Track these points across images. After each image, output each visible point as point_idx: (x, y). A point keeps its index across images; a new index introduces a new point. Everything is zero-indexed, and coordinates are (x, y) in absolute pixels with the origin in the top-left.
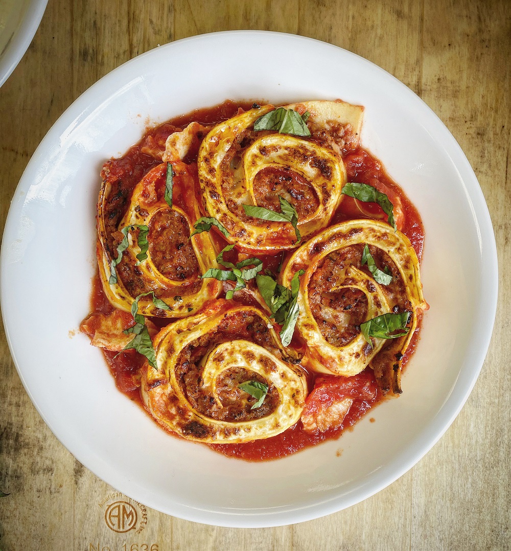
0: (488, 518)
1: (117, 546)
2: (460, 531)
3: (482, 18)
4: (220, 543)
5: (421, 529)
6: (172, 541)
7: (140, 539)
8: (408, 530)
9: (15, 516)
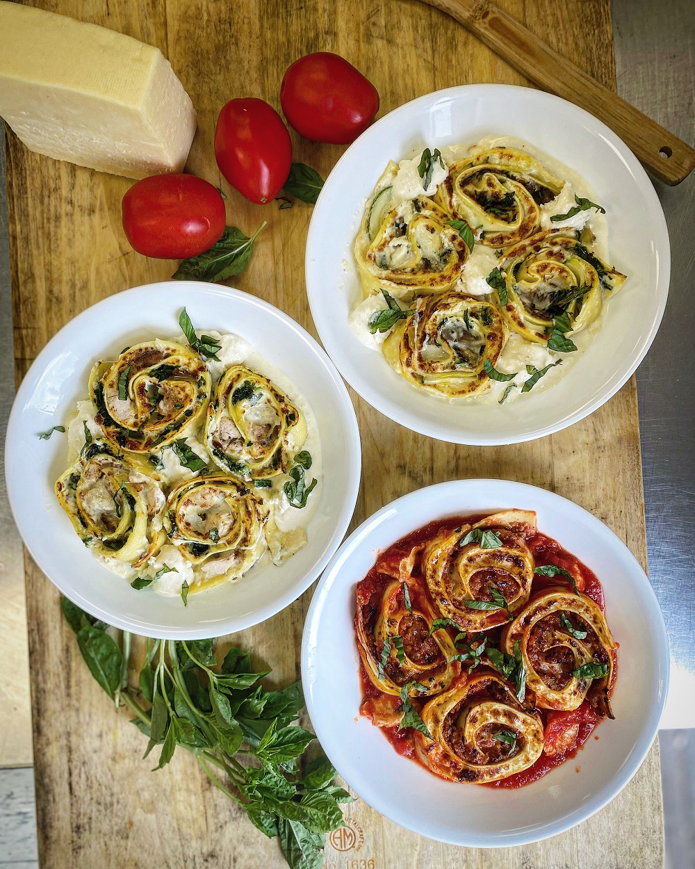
0: (639, 824)
1: (340, 862)
2: (617, 836)
3: (597, 430)
4: (423, 855)
5: (585, 836)
6: (384, 856)
7: (358, 856)
8: (575, 837)
9: (258, 842)
